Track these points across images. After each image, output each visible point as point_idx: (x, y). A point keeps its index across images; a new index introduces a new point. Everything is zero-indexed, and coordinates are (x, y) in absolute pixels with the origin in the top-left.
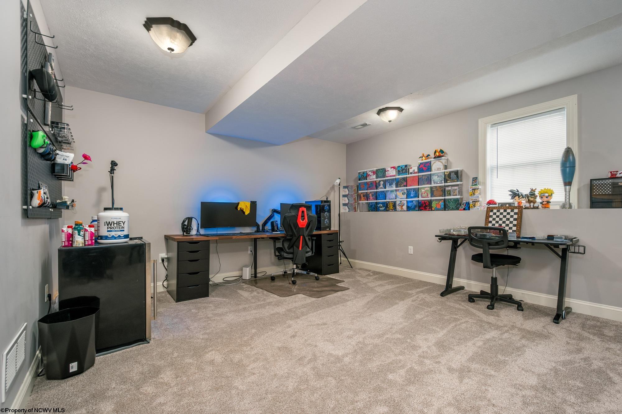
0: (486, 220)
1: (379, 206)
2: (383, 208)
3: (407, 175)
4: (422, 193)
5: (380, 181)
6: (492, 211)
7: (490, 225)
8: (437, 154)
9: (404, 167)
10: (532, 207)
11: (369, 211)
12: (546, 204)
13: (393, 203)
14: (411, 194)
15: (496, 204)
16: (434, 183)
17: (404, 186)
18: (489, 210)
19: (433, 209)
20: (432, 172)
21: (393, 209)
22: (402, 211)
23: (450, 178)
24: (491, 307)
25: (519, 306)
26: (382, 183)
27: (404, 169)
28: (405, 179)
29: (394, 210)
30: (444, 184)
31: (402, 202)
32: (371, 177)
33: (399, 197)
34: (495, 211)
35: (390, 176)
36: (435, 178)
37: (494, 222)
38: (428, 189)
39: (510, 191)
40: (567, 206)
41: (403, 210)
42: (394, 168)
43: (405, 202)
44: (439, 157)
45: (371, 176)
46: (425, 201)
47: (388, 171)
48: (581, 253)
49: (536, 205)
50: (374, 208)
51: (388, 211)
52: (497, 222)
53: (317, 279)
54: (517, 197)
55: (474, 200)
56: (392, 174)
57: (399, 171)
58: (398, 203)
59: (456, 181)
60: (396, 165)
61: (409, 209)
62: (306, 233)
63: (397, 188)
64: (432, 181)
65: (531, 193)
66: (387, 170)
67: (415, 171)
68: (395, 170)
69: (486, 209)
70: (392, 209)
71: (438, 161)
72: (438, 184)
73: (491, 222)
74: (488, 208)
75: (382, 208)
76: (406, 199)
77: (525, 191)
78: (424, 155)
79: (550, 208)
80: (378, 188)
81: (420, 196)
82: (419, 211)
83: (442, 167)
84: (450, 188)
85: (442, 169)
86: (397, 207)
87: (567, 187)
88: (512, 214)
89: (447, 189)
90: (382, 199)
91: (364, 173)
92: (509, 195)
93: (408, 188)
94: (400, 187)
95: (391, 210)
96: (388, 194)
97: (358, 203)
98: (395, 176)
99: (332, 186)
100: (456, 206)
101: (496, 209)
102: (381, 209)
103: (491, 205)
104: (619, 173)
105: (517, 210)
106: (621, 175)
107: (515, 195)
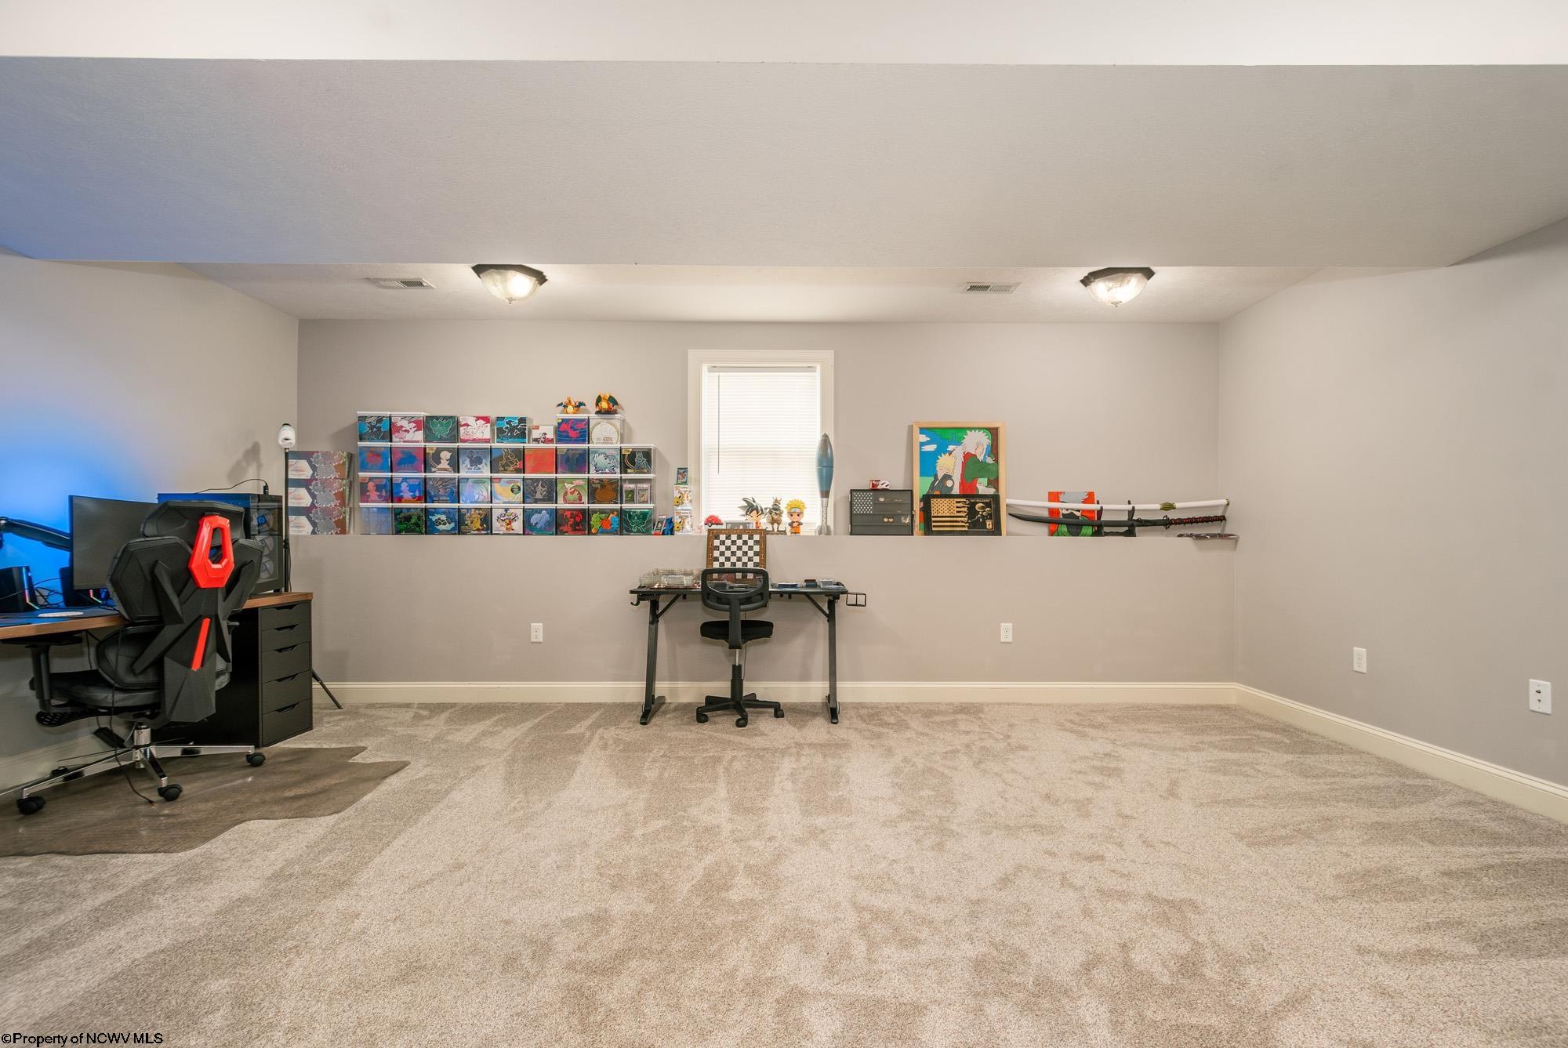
0: (708, 557)
1: (434, 518)
2: (449, 527)
3: (524, 445)
4: (566, 493)
5: (439, 451)
6: (717, 537)
7: (716, 565)
8: (604, 405)
9: (517, 421)
10: (776, 530)
11: (398, 532)
12: (795, 527)
13: (481, 512)
14: (536, 493)
15: (722, 524)
16: (597, 471)
17: (517, 471)
18: (713, 535)
19: (593, 531)
20: (591, 445)
21: (483, 530)
22: (510, 533)
23: (634, 464)
24: (742, 723)
25: (778, 710)
26: (445, 455)
27: (519, 429)
28: (521, 454)
29: (484, 532)
30: (619, 475)
31: (511, 511)
32: (408, 437)
33: (500, 497)
34: (723, 537)
35: (474, 441)
36: (599, 460)
37: (722, 559)
38: (582, 483)
39: (745, 500)
40: (825, 531)
41: (512, 532)
42: (486, 419)
43: (520, 513)
44: (609, 412)
45: (408, 431)
46: (574, 512)
47: (467, 425)
48: (860, 605)
50: (417, 525)
51: (465, 533)
52: (728, 559)
53: (254, 762)
54: (755, 512)
55: (683, 514)
56: (479, 436)
57: (500, 431)
58: (496, 514)
59: (646, 471)
60: (493, 416)
61: (528, 528)
62: (223, 609)
63: (495, 475)
64: (591, 466)
65: (775, 507)
66: (463, 423)
67: (547, 437)
68: (489, 425)
69: (706, 534)
70: (478, 530)
71: (605, 421)
72: (606, 473)
73: (717, 559)
74: (709, 531)
75: (445, 524)
76: (523, 505)
77: (765, 503)
78: (570, 401)
79: (801, 534)
80: (433, 470)
81: (560, 499)
82: (556, 534)
83: (615, 437)
84: (632, 486)
85: (614, 441)
86: (496, 524)
87: (824, 499)
88: (751, 543)
89: (627, 486)
90: (446, 501)
91: (380, 419)
92: (741, 507)
93: (527, 476)
94: (505, 471)
95: (476, 532)
96: (465, 489)
97: (350, 509)
98: (489, 442)
99: (249, 446)
100: (645, 526)
101: (722, 534)
102: (441, 527)
103: (714, 527)
104: (880, 483)
105: (757, 537)
106: (884, 487)
107: (751, 508)
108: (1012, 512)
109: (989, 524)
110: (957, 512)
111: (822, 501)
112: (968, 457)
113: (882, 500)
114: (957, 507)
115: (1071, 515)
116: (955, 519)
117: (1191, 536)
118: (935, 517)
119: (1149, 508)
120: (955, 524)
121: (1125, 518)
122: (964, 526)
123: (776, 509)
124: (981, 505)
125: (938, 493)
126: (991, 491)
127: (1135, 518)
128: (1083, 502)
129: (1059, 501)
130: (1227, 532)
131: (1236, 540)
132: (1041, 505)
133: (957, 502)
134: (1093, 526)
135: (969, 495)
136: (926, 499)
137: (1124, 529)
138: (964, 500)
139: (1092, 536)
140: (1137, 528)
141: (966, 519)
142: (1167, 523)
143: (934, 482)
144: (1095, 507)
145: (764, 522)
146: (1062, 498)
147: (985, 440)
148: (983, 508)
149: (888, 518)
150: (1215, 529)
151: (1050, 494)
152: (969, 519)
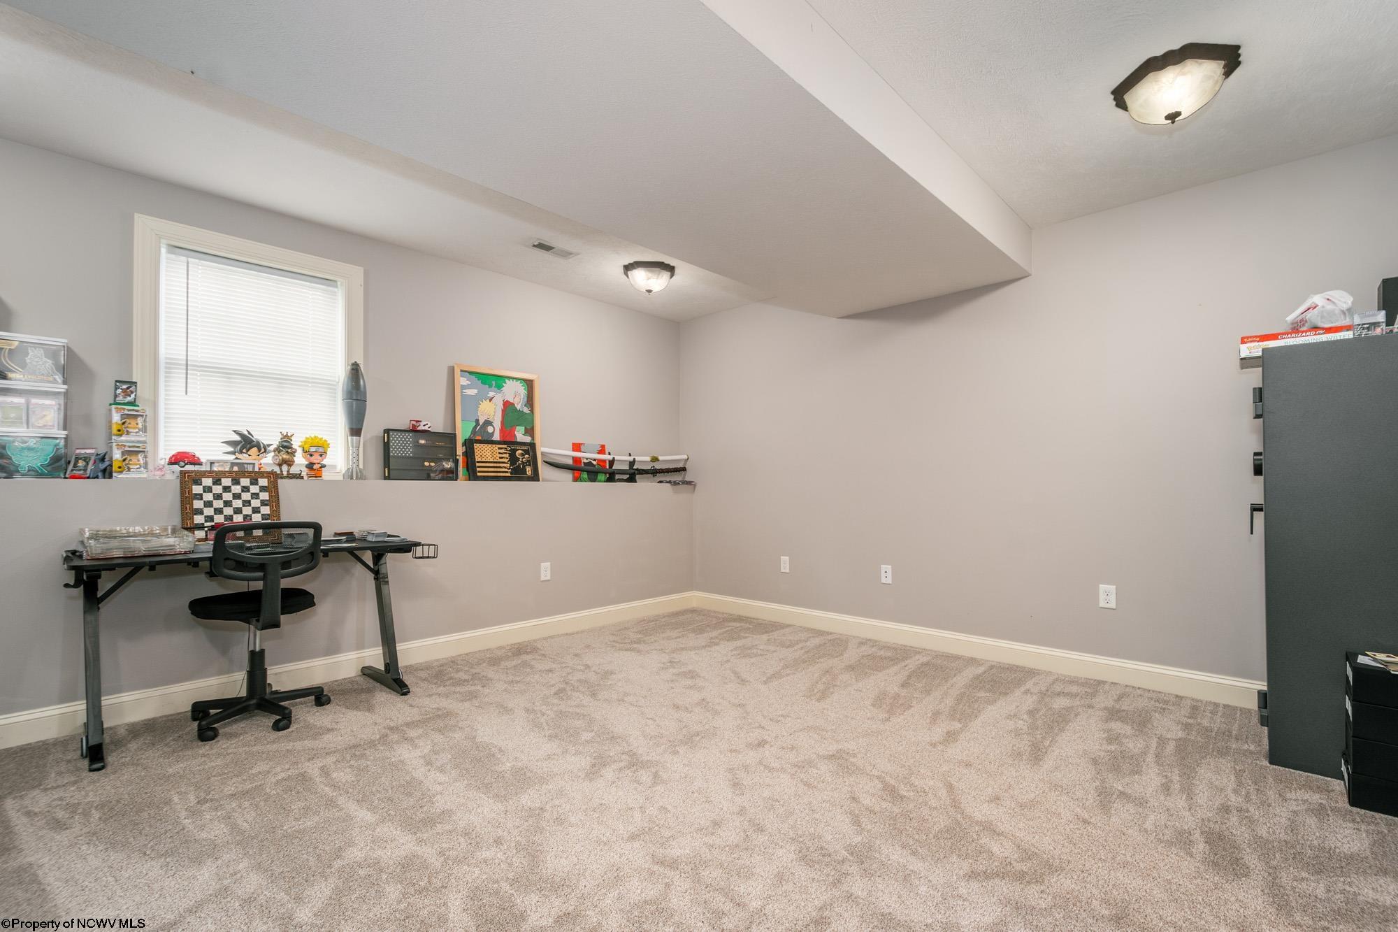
0: (183, 507)
6: (198, 483)
7: (199, 519)
10: (285, 473)
12: (314, 469)
15: (200, 464)
18: (188, 480)
23: (22, 365)
24: (283, 724)
25: (319, 697)
34: (206, 481)
37: (209, 511)
40: (355, 475)
48: (431, 557)
49: (294, 470)
52: (219, 511)
54: (255, 449)
55: (130, 447)
59: (51, 379)
65: (285, 444)
69: (174, 478)
73: (200, 511)
74: (181, 473)
77: (271, 439)
79: (324, 478)
84: (18, 400)
87: (354, 437)
88: (254, 489)
92: (230, 442)
101: (208, 477)
103: (189, 468)
104: (422, 424)
105: (263, 482)
106: (426, 428)
107: (246, 443)
108: (546, 460)
109: (529, 470)
110: (500, 458)
111: (352, 440)
112: (507, 405)
113: (422, 442)
114: (499, 453)
115: (590, 464)
116: (498, 465)
117: (670, 482)
118: (478, 462)
119: (643, 460)
120: (498, 470)
121: (626, 467)
122: (507, 472)
123: (286, 445)
124: (520, 452)
125: (480, 438)
126: (528, 439)
127: (635, 467)
128: (599, 453)
129: (580, 451)
130: (687, 479)
131: (695, 486)
132: (565, 454)
133: (499, 448)
134: (605, 473)
135: (508, 441)
136: (469, 444)
137: (626, 477)
138: (505, 446)
139: (607, 482)
140: (637, 476)
141: (508, 465)
142: (654, 472)
143: (476, 427)
144: (606, 457)
145: (268, 461)
146: (583, 448)
147: (522, 390)
148: (522, 455)
149: (430, 462)
150: (677, 477)
151: (574, 444)
152: (511, 465)
